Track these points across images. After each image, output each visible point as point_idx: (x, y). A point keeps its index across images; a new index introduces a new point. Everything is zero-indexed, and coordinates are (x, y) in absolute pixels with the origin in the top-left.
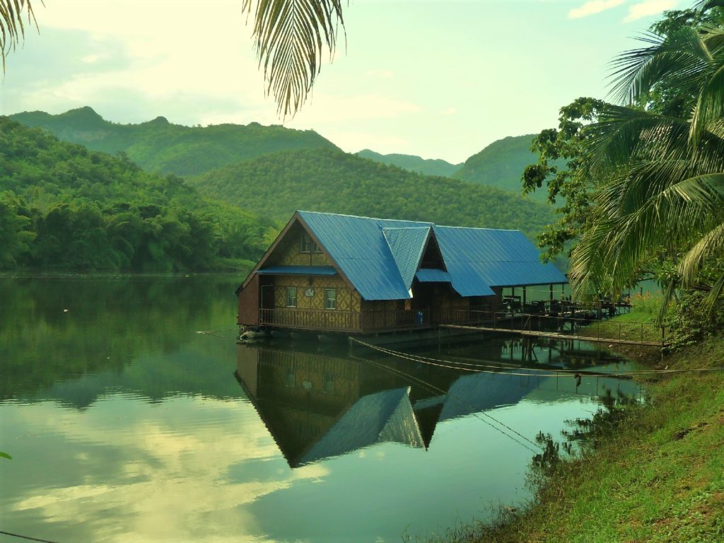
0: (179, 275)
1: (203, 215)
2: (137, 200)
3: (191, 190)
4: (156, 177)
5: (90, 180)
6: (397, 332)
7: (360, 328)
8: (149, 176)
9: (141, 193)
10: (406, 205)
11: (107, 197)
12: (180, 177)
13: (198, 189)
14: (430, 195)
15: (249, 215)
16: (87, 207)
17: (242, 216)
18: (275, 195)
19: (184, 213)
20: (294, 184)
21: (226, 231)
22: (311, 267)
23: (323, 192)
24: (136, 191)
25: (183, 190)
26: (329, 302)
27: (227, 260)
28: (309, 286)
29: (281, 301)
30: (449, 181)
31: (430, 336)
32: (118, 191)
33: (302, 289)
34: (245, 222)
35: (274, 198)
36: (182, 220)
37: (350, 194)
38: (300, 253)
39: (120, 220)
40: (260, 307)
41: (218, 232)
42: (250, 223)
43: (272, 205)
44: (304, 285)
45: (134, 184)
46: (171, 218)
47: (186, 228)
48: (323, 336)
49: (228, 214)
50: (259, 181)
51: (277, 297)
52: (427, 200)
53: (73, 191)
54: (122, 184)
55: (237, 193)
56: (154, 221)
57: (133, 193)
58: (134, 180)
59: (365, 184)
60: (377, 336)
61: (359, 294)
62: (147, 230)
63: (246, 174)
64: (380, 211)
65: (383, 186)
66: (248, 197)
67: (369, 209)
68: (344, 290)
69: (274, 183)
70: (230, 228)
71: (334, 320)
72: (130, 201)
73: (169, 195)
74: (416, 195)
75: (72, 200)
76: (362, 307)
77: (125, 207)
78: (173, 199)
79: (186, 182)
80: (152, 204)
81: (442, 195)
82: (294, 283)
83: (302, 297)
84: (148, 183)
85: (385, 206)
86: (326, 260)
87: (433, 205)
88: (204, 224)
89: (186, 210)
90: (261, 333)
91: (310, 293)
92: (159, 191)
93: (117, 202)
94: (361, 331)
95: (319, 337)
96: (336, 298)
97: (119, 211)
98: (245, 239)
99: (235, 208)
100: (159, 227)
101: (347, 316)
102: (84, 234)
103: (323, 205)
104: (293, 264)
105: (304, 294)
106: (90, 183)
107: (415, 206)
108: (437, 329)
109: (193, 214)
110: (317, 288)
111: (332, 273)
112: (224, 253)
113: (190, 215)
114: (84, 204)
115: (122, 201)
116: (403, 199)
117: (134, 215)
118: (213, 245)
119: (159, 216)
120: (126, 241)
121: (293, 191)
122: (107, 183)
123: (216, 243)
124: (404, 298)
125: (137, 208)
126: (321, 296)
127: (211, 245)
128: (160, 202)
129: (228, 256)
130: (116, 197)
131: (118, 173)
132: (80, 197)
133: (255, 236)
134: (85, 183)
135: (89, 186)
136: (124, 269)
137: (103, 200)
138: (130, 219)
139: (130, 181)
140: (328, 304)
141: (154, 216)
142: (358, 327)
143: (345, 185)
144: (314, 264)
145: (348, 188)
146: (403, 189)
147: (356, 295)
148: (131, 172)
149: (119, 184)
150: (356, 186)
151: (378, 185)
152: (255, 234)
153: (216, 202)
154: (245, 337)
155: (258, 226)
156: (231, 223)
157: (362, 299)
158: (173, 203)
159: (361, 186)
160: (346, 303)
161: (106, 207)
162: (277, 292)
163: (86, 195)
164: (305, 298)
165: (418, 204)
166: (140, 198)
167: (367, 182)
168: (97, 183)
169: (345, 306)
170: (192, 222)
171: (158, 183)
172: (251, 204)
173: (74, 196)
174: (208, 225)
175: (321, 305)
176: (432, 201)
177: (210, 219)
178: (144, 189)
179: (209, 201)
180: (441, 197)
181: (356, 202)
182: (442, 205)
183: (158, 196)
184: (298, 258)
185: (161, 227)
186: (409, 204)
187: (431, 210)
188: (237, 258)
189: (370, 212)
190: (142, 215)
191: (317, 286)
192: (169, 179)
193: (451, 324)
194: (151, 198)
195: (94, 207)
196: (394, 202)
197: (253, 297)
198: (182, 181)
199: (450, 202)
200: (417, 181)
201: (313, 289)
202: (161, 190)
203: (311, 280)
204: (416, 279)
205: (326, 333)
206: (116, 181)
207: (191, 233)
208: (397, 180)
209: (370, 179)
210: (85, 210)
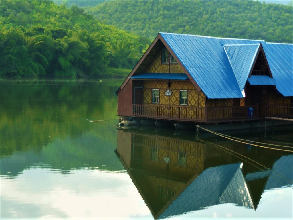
0: (81, 80)
1: (99, 36)
2: (49, 25)
3: (89, 17)
4: (64, 8)
5: (16, 10)
6: (232, 122)
7: (205, 118)
8: (59, 7)
9: (52, 20)
10: (251, 27)
11: (28, 23)
12: (82, 8)
13: (95, 17)
14: (271, 19)
15: (132, 36)
16: (14, 31)
17: (127, 37)
18: (151, 20)
19: (84, 34)
20: (166, 12)
21: (115, 48)
22: (170, 74)
23: (187, 18)
24: (49, 18)
25: (84, 17)
26: (183, 99)
27: (116, 69)
28: (168, 88)
29: (148, 99)
30: (285, 8)
31: (258, 125)
32: (36, 18)
33: (163, 90)
34: (129, 42)
35: (150, 23)
36: (82, 40)
37: (208, 19)
38: (162, 64)
39: (37, 40)
40: (133, 103)
41: (109, 49)
42: (132, 42)
43: (149, 28)
44: (165, 87)
45: (48, 13)
46: (74, 39)
47: (85, 46)
48: (177, 124)
49: (117, 35)
50: (139, 10)
51: (145, 96)
52: (268, 23)
53: (4, 19)
54: (39, 14)
55: (123, 19)
56: (62, 41)
57: (47, 20)
58: (48, 10)
59: (220, 12)
60: (217, 125)
61: (204, 94)
62: (58, 47)
63: (129, 5)
64: (231, 32)
65: (234, 12)
66: (131, 23)
67: (223, 30)
68: (193, 91)
69: (151, 12)
70: (118, 46)
71: (185, 113)
72: (44, 26)
73: (73, 22)
74: (259, 19)
75: (3, 25)
76: (206, 104)
77: (41, 30)
78: (76, 24)
79: (86, 11)
80: (61, 28)
81: (279, 18)
82: (157, 85)
83: (163, 96)
84: (58, 12)
85: (235, 28)
86: (181, 69)
87: (273, 26)
88: (98, 43)
89: (85, 32)
90: (134, 122)
91: (168, 93)
92: (66, 19)
93: (35, 27)
94: (205, 121)
95: (175, 125)
96: (187, 96)
97: (37, 34)
98: (128, 54)
99: (122, 31)
100: (66, 45)
101: (195, 110)
102: (12, 50)
103: (187, 27)
104: (156, 72)
105: (165, 94)
106: (15, 13)
107: (259, 28)
108: (264, 120)
109: (91, 35)
110: (174, 89)
111: (185, 79)
112: (113, 64)
113: (88, 36)
114: (11, 28)
115: (40, 26)
116: (249, 22)
117: (48, 37)
118: (105, 58)
119: (65, 37)
120: (42, 56)
121: (165, 17)
122: (28, 13)
123: (108, 57)
124: (238, 97)
125: (49, 31)
126: (177, 95)
127: (104, 59)
128: (67, 27)
129: (116, 67)
130: (35, 23)
131: (36, 5)
132: (9, 23)
133: (136, 52)
134: (12, 13)
135: (15, 15)
136: (41, 76)
137: (25, 25)
138: (45, 39)
139: (45, 11)
140: (182, 101)
141: (62, 37)
142: (203, 118)
143: (204, 12)
144: (172, 72)
145: (206, 14)
146: (249, 14)
147: (202, 95)
148: (45, 4)
149: (37, 13)
150: (213, 13)
151: (230, 12)
152: (136, 50)
153: (107, 26)
154: (122, 125)
155: (138, 45)
156: (119, 43)
157: (206, 97)
158: (76, 27)
159: (216, 13)
160: (195, 100)
161: (27, 30)
162: (145, 93)
163: (13, 22)
164: (165, 97)
165: (261, 26)
166: (52, 24)
167: (221, 10)
168: (21, 13)
169: (194, 103)
170: (90, 41)
171: (65, 12)
172: (134, 27)
173: (5, 23)
174: (101, 43)
175: (177, 102)
176: (272, 23)
177: (103, 39)
178: (55, 17)
179: (102, 25)
180: (279, 20)
181: (212, 26)
182: (280, 27)
183: (65, 22)
184: (160, 67)
185: (67, 45)
186: (253, 26)
187: (271, 30)
188: (123, 68)
189: (223, 33)
190: (53, 36)
191: (174, 88)
192: (73, 9)
193: (275, 116)
194: (60, 23)
195: (19, 31)
196: (242, 24)
197: (128, 96)
198: (82, 11)
199: (287, 24)
200: (261, 8)
201: (171, 90)
202: (67, 18)
203: (170, 84)
204: (247, 83)
205: (180, 123)
206: (35, 12)
207: (89, 50)
208: (244, 8)
209: (224, 7)
210: (12, 33)
